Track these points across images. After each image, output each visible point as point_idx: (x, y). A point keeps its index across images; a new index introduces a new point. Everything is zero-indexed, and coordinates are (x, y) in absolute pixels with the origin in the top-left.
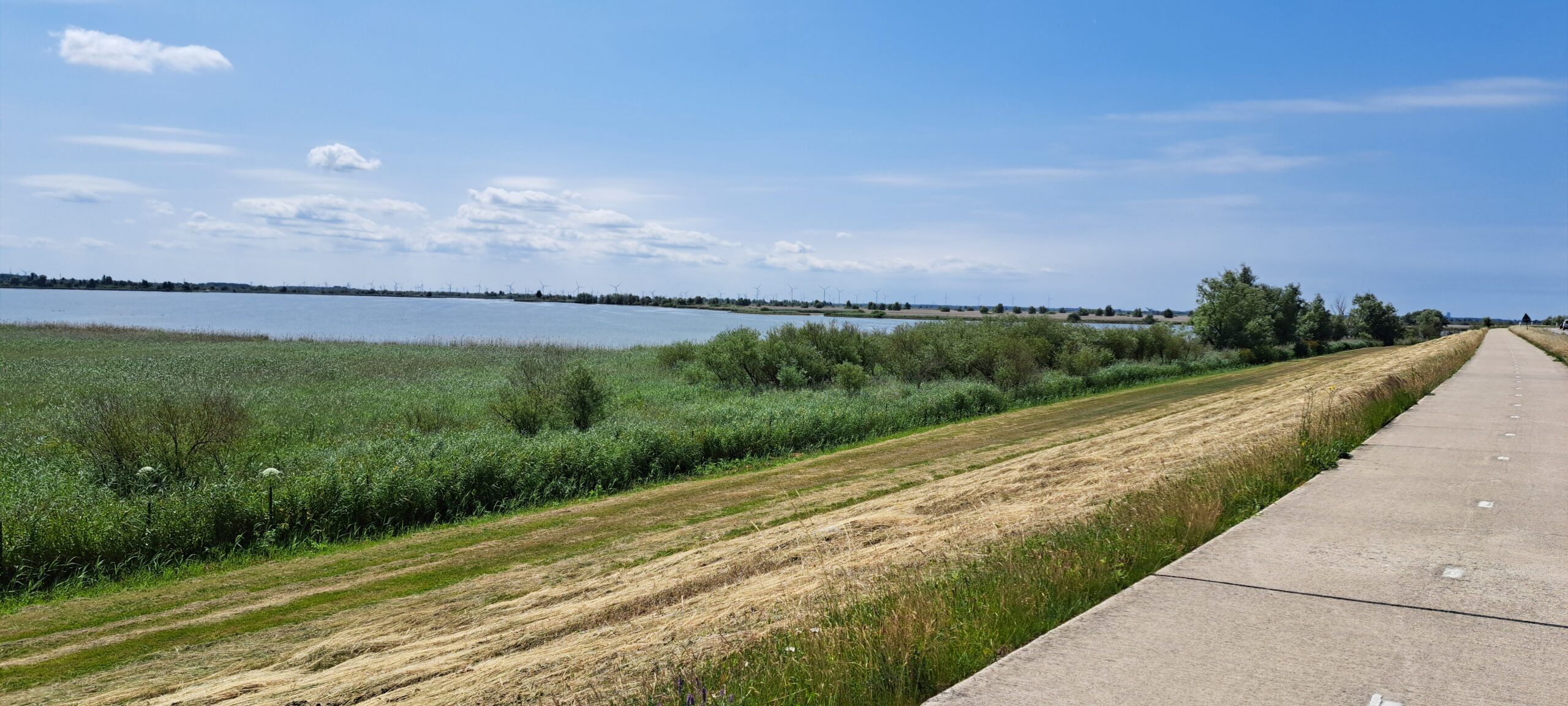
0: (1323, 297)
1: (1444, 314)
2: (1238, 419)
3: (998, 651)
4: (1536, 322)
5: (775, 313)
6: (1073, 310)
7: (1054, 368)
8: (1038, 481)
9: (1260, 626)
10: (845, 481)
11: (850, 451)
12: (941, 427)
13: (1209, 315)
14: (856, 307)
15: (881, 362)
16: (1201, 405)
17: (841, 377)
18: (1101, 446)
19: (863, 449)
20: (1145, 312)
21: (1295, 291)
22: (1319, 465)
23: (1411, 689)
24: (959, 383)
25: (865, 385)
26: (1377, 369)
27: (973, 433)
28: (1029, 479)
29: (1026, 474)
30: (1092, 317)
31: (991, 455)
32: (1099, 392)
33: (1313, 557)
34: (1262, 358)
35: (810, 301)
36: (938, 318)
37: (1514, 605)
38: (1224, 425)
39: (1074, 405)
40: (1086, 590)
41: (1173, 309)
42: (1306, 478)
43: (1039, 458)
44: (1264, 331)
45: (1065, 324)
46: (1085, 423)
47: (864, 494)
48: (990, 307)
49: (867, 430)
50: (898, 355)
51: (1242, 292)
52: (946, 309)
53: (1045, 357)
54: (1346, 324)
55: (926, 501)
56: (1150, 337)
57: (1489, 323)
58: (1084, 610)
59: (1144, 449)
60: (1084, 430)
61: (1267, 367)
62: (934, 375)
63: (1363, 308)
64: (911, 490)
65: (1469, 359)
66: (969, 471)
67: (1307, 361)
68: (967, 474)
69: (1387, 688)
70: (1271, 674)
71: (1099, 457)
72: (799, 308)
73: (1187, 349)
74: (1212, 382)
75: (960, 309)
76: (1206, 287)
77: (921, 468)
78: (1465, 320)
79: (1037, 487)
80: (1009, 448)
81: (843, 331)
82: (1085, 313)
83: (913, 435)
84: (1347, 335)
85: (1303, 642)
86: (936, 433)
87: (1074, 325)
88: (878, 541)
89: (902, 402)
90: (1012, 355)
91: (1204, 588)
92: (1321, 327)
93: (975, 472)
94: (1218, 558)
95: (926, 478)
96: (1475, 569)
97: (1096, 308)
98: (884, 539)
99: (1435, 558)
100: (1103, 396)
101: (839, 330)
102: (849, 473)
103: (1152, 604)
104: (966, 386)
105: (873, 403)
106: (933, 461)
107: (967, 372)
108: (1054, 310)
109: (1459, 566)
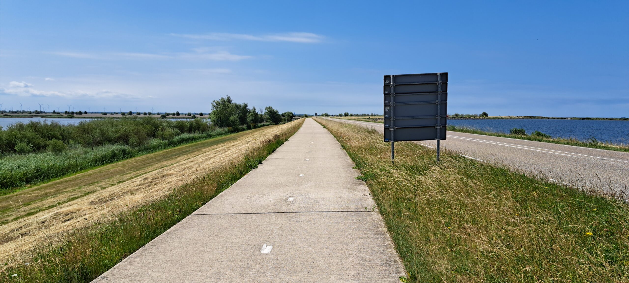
0: (255, 107)
1: (293, 113)
2: (226, 153)
3: (123, 257)
4: (319, 115)
5: (12, 117)
6: (163, 113)
7: (156, 138)
8: (147, 185)
9: (228, 228)
10: (55, 195)
11: (58, 181)
12: (104, 166)
13: (216, 115)
14: (58, 113)
15: (73, 139)
16: (214, 149)
17: (51, 147)
18: (175, 168)
19: (65, 179)
20: (192, 114)
21: (246, 106)
22: (251, 168)
23: (276, 240)
24: (112, 146)
25: (64, 149)
26: (273, 133)
27: (120, 167)
28: (143, 184)
29: (142, 182)
30: (171, 116)
31: (128, 176)
32: (175, 146)
33: (248, 200)
34: (236, 130)
35: (32, 111)
36: (101, 118)
37: (307, 207)
38: (221, 156)
39: (165, 152)
40: (162, 225)
41: (203, 113)
42: (247, 172)
43: (148, 175)
44: (236, 120)
45: (159, 119)
46: (169, 159)
47: (65, 199)
48: (126, 113)
49: (67, 171)
50: (81, 135)
51: (228, 106)
52: (105, 114)
53: (151, 133)
54: (263, 117)
55: (95, 199)
56: (194, 123)
57: (306, 116)
58: (161, 233)
59: (191, 167)
60: (169, 162)
61: (237, 134)
62: (100, 143)
63: (268, 111)
64: (90, 195)
65: (300, 128)
66: (118, 184)
67: (251, 131)
68: (117, 185)
69: (268, 241)
70: (231, 244)
71: (173, 172)
72: (26, 114)
73: (209, 128)
74: (218, 140)
75: (112, 114)
76: (214, 104)
77: (95, 185)
78: (299, 115)
79: (146, 187)
80: (136, 172)
81: (51, 125)
82: (168, 114)
83: (90, 171)
84: (264, 121)
85: (242, 231)
86: (102, 169)
87: (163, 119)
88: (70, 219)
89: (84, 156)
90: (137, 133)
91: (209, 217)
92: (255, 118)
93: (121, 184)
94: (215, 205)
95: (97, 189)
96: (297, 197)
97: (172, 112)
98: (73, 218)
99: (286, 195)
100: (176, 148)
101: (49, 124)
102: (57, 191)
103: (189, 226)
104: (115, 147)
105: (69, 158)
106: (101, 181)
107: (116, 141)
108: (155, 113)
109: (293, 197)
